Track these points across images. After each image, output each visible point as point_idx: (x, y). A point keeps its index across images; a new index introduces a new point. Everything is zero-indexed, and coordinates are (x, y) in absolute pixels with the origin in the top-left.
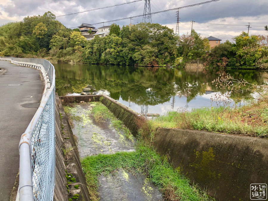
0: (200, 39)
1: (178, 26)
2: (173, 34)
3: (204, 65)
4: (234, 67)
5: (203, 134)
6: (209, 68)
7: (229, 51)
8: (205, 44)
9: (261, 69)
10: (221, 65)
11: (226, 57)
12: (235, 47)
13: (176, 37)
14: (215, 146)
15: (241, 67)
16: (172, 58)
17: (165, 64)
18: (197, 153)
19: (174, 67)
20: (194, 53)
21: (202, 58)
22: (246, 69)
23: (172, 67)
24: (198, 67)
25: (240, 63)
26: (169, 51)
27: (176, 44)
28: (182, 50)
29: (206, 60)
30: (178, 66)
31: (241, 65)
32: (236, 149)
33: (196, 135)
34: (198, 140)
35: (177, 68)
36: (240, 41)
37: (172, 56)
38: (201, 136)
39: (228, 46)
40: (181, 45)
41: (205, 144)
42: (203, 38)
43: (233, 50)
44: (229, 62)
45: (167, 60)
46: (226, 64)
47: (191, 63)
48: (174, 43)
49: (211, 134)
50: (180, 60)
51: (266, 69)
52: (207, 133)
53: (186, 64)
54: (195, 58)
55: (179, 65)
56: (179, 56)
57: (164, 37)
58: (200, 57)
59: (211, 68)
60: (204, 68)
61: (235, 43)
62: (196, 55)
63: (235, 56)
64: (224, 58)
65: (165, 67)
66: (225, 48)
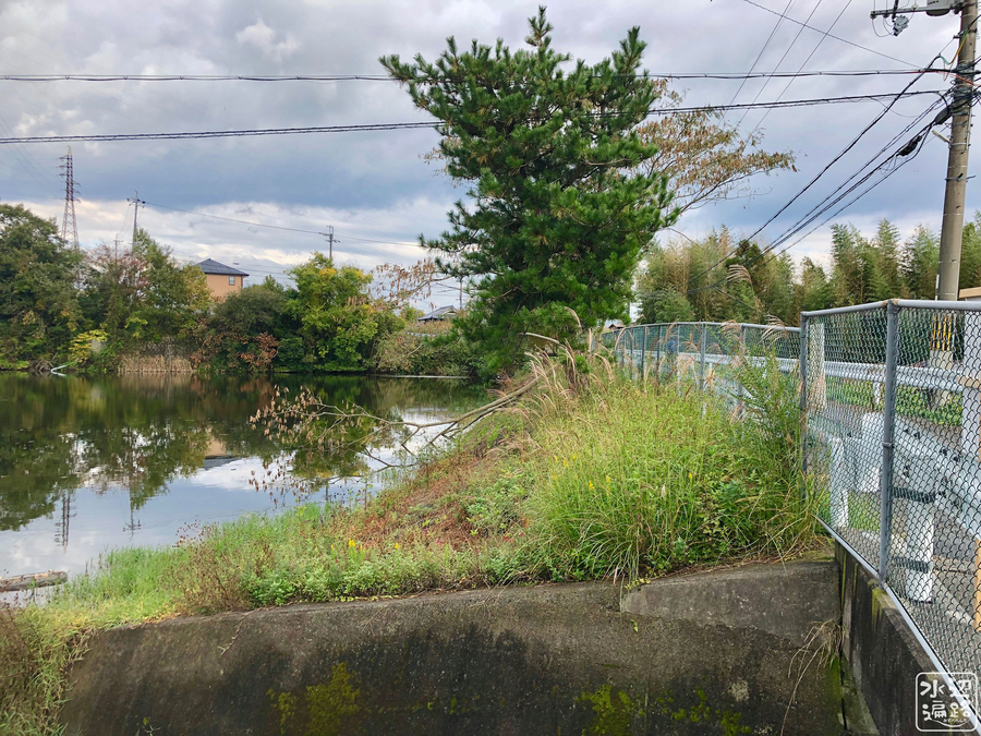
0: (169, 266)
1: (70, 211)
2: (55, 241)
3: (193, 362)
4: (300, 368)
5: (299, 616)
6: (212, 372)
7: (276, 314)
8: (191, 285)
9: (379, 372)
10: (256, 359)
11: (269, 334)
12: (296, 301)
13: (69, 251)
14: (353, 655)
15: (319, 367)
16: (54, 333)
17: (23, 357)
18: (286, 702)
19: (67, 371)
20: (150, 317)
21: (182, 335)
22: (335, 373)
23: (59, 371)
24: (168, 370)
25: (317, 354)
26: (40, 305)
27: (72, 279)
28: (99, 305)
29: (200, 344)
30: (86, 366)
31: (320, 361)
32: (432, 644)
33: (269, 627)
34: (281, 646)
35: (80, 375)
36: (310, 283)
37: (58, 328)
38: (292, 625)
39: (273, 295)
40: (96, 283)
41: (312, 655)
42: (183, 263)
43: (290, 310)
44: (282, 351)
45: (35, 344)
46: (272, 356)
47: (143, 353)
48: (64, 274)
49: (332, 609)
50: (96, 342)
51: (393, 373)
52: (316, 611)
53: (119, 360)
54: (157, 336)
55: (90, 361)
56: (87, 327)
57: (15, 249)
58: (176, 331)
59: (220, 371)
60: (193, 371)
61: (294, 286)
62: (159, 323)
63: (299, 331)
64: (264, 337)
65: (23, 370)
66: (263, 301)
